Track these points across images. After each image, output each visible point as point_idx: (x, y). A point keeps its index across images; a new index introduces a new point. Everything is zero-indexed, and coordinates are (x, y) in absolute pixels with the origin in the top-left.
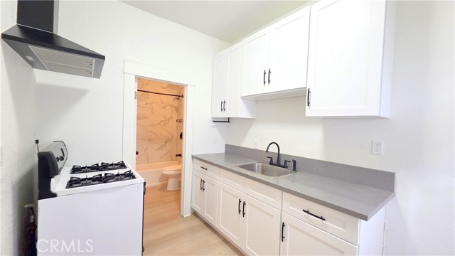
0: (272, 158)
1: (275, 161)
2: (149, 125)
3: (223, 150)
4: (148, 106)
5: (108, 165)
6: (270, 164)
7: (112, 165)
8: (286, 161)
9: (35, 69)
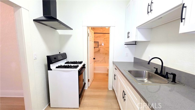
0: (157, 69)
1: (159, 71)
2: (106, 48)
3: (133, 61)
4: (105, 39)
5: (77, 62)
6: (155, 73)
7: (79, 62)
8: (167, 73)
9: (57, 30)
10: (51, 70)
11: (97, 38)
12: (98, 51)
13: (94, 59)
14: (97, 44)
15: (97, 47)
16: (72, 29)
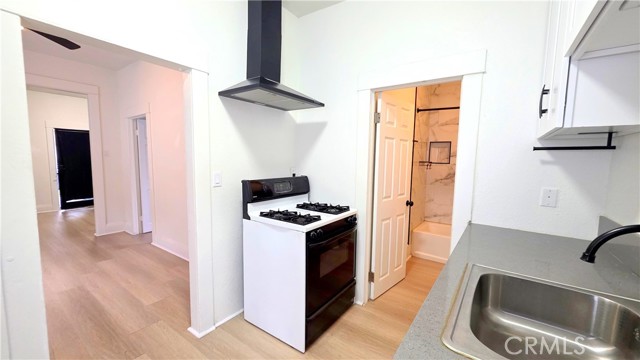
9: (290, 112)
10: (249, 218)
11: (445, 128)
12: (446, 178)
13: (410, 204)
14: (447, 150)
15: (447, 161)
16: (323, 105)
